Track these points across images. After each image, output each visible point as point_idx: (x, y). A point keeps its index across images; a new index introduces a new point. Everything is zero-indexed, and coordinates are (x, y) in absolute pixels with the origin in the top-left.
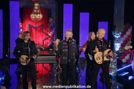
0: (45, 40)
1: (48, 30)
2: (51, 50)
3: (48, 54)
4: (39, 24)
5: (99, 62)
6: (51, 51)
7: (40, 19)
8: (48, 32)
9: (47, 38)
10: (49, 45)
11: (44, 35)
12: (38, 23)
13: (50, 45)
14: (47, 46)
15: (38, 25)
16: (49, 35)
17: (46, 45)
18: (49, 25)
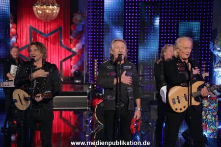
0: (65, 60)
1: (71, 40)
2: (77, 81)
3: (72, 90)
4: (52, 28)
5: (179, 109)
6: (78, 84)
7: (54, 15)
8: (72, 45)
9: (70, 57)
10: (73, 71)
11: (63, 49)
12: (50, 24)
13: (75, 72)
14: (70, 74)
15: (49, 30)
16: (74, 49)
17: (67, 71)
18: (72, 29)
